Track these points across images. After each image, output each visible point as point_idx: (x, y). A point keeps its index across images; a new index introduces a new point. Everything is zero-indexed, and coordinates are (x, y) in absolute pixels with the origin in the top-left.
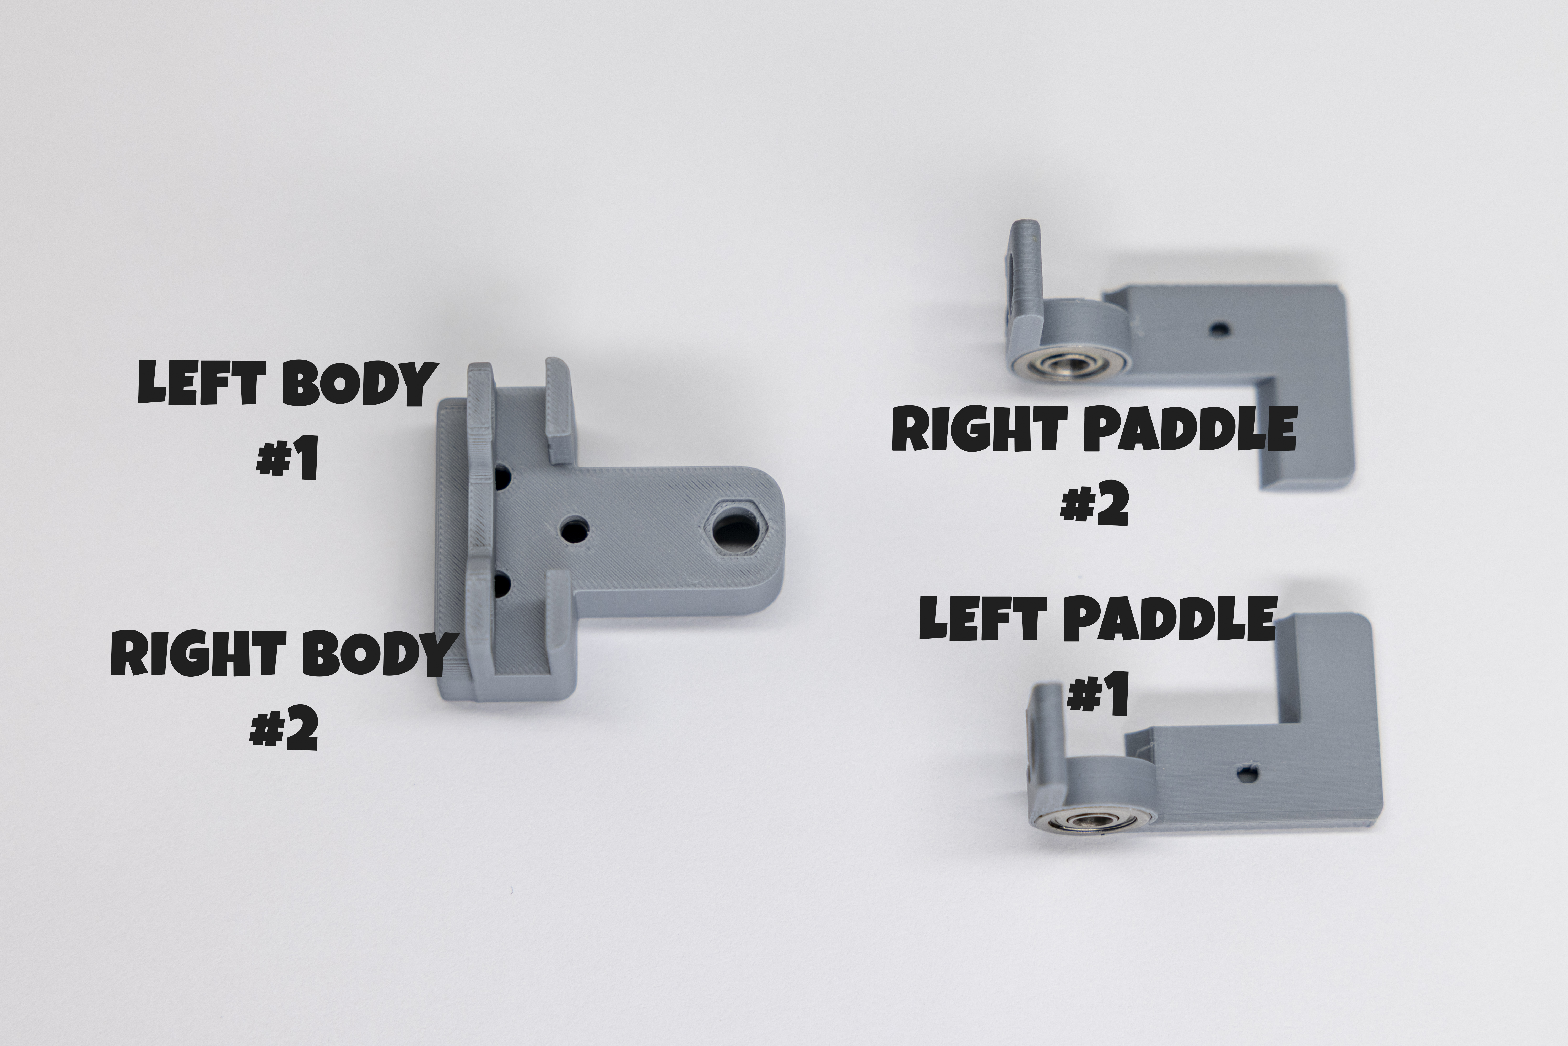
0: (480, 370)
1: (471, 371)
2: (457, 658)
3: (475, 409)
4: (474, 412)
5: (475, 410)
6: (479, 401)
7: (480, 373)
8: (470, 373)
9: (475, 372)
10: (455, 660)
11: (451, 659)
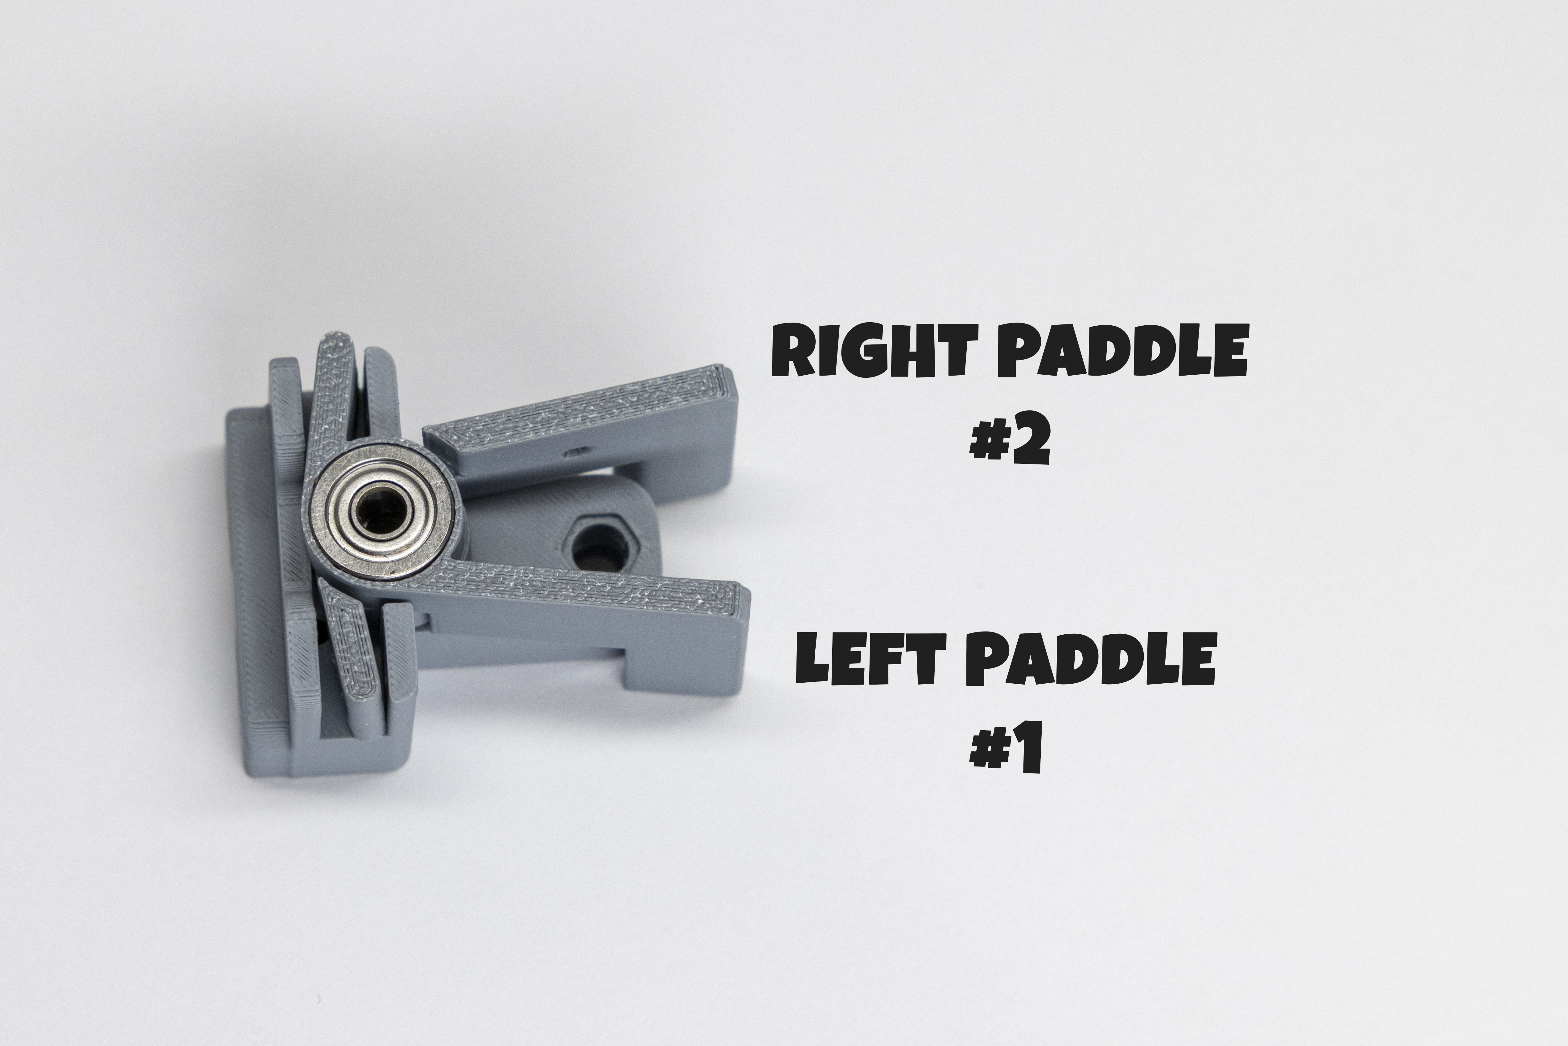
0: (285, 366)
1: (275, 367)
2: (271, 720)
3: (283, 413)
4: (282, 417)
5: (283, 415)
6: (287, 403)
7: (286, 370)
8: (274, 371)
9: (280, 369)
10: (270, 723)
11: (264, 722)
